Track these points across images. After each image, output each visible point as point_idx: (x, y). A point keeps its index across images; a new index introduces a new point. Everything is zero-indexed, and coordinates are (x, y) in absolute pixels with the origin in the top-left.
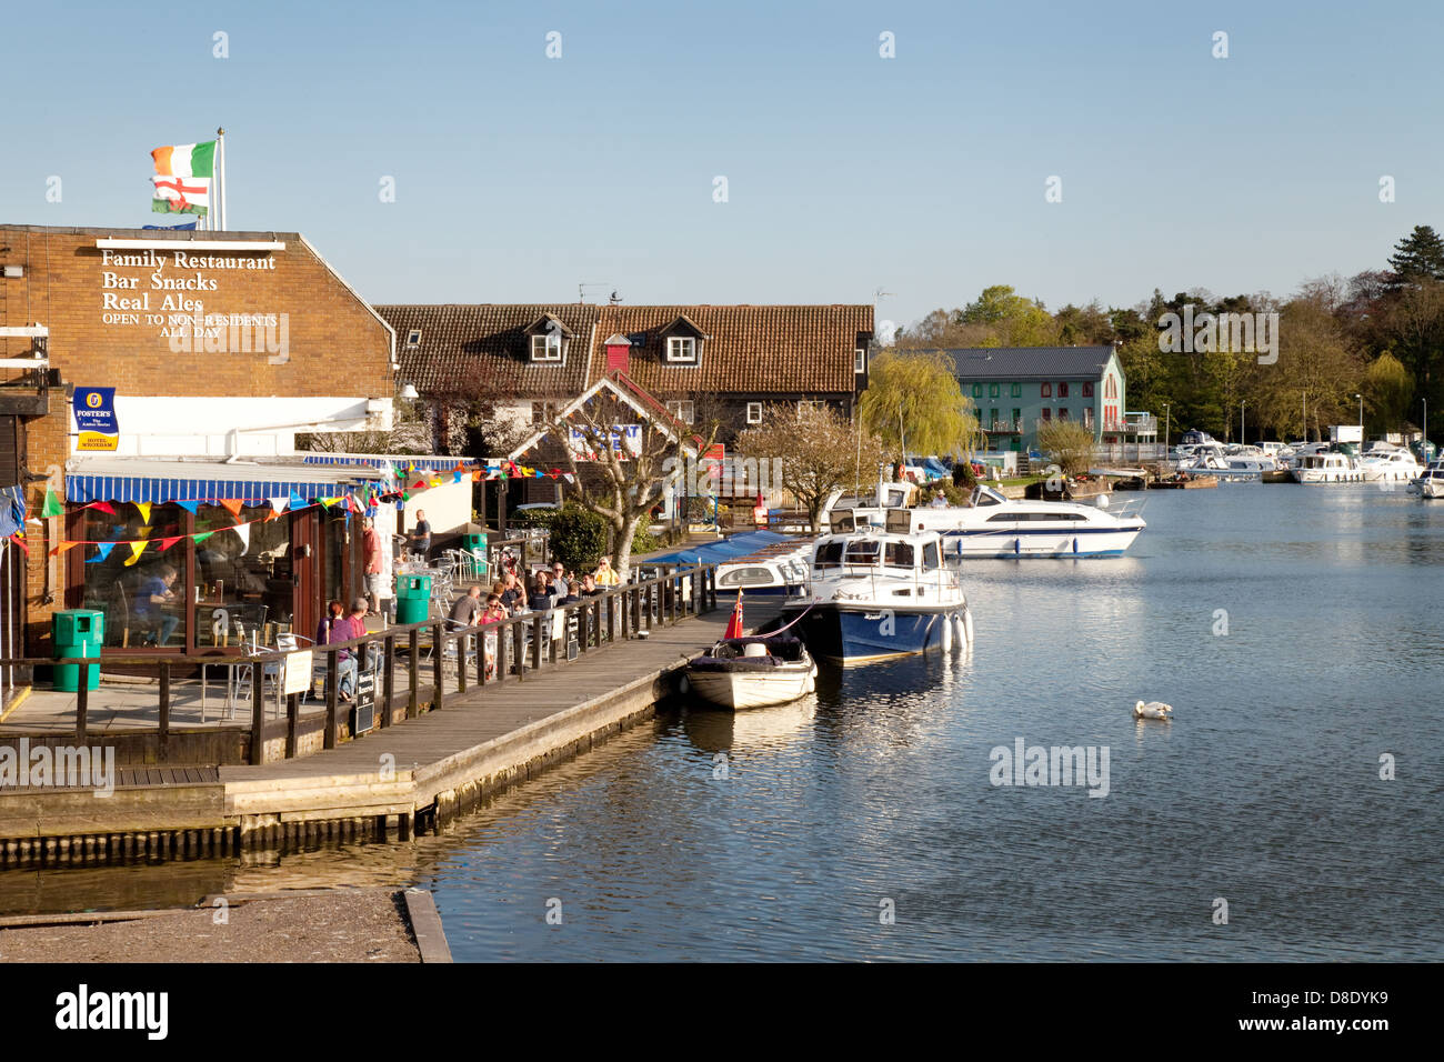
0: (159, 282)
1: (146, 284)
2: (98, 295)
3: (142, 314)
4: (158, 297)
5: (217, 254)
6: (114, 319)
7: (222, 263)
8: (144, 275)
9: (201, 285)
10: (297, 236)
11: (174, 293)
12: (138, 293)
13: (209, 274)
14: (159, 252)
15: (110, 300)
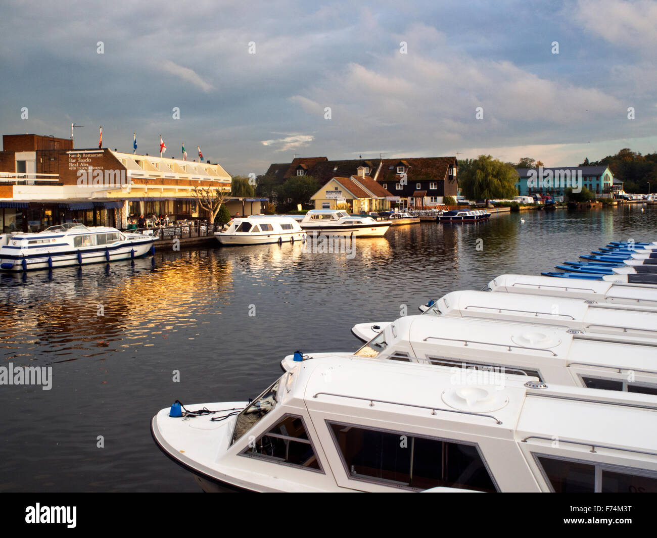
0: (80, 160)
1: (77, 161)
2: (68, 163)
3: (77, 167)
4: (80, 163)
5: (91, 153)
6: (71, 169)
7: (92, 156)
8: (77, 159)
9: (88, 161)
10: (107, 149)
11: (83, 162)
12: (76, 163)
13: (89, 158)
14: (80, 154)
15: (70, 165)
